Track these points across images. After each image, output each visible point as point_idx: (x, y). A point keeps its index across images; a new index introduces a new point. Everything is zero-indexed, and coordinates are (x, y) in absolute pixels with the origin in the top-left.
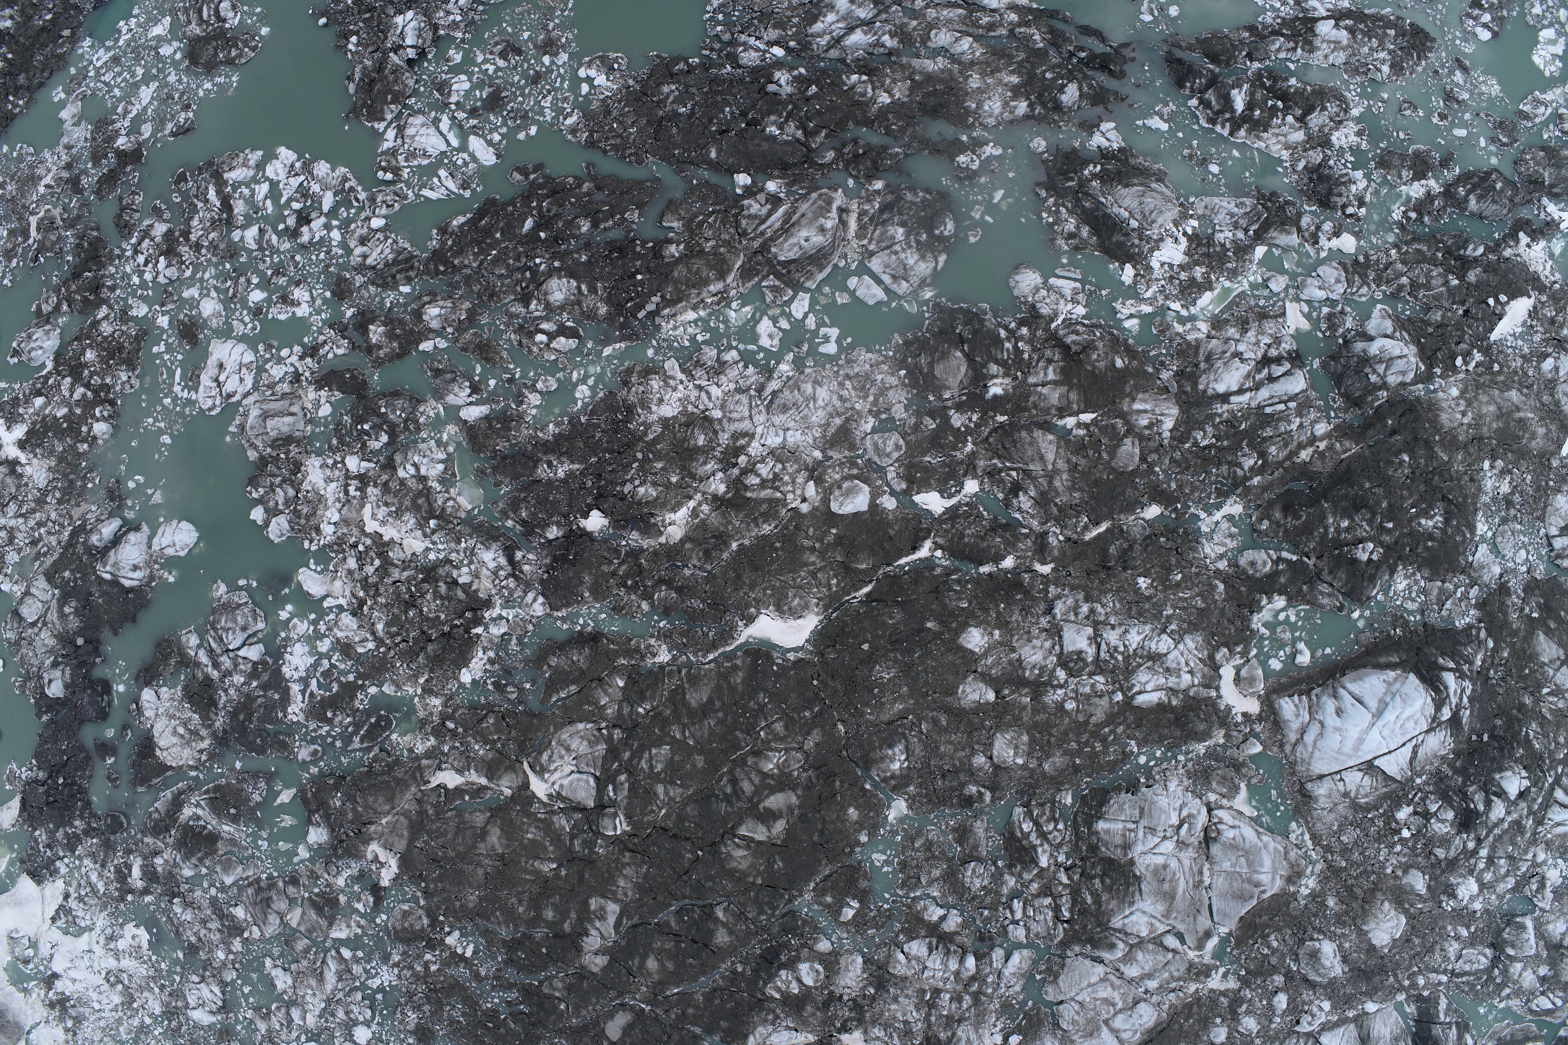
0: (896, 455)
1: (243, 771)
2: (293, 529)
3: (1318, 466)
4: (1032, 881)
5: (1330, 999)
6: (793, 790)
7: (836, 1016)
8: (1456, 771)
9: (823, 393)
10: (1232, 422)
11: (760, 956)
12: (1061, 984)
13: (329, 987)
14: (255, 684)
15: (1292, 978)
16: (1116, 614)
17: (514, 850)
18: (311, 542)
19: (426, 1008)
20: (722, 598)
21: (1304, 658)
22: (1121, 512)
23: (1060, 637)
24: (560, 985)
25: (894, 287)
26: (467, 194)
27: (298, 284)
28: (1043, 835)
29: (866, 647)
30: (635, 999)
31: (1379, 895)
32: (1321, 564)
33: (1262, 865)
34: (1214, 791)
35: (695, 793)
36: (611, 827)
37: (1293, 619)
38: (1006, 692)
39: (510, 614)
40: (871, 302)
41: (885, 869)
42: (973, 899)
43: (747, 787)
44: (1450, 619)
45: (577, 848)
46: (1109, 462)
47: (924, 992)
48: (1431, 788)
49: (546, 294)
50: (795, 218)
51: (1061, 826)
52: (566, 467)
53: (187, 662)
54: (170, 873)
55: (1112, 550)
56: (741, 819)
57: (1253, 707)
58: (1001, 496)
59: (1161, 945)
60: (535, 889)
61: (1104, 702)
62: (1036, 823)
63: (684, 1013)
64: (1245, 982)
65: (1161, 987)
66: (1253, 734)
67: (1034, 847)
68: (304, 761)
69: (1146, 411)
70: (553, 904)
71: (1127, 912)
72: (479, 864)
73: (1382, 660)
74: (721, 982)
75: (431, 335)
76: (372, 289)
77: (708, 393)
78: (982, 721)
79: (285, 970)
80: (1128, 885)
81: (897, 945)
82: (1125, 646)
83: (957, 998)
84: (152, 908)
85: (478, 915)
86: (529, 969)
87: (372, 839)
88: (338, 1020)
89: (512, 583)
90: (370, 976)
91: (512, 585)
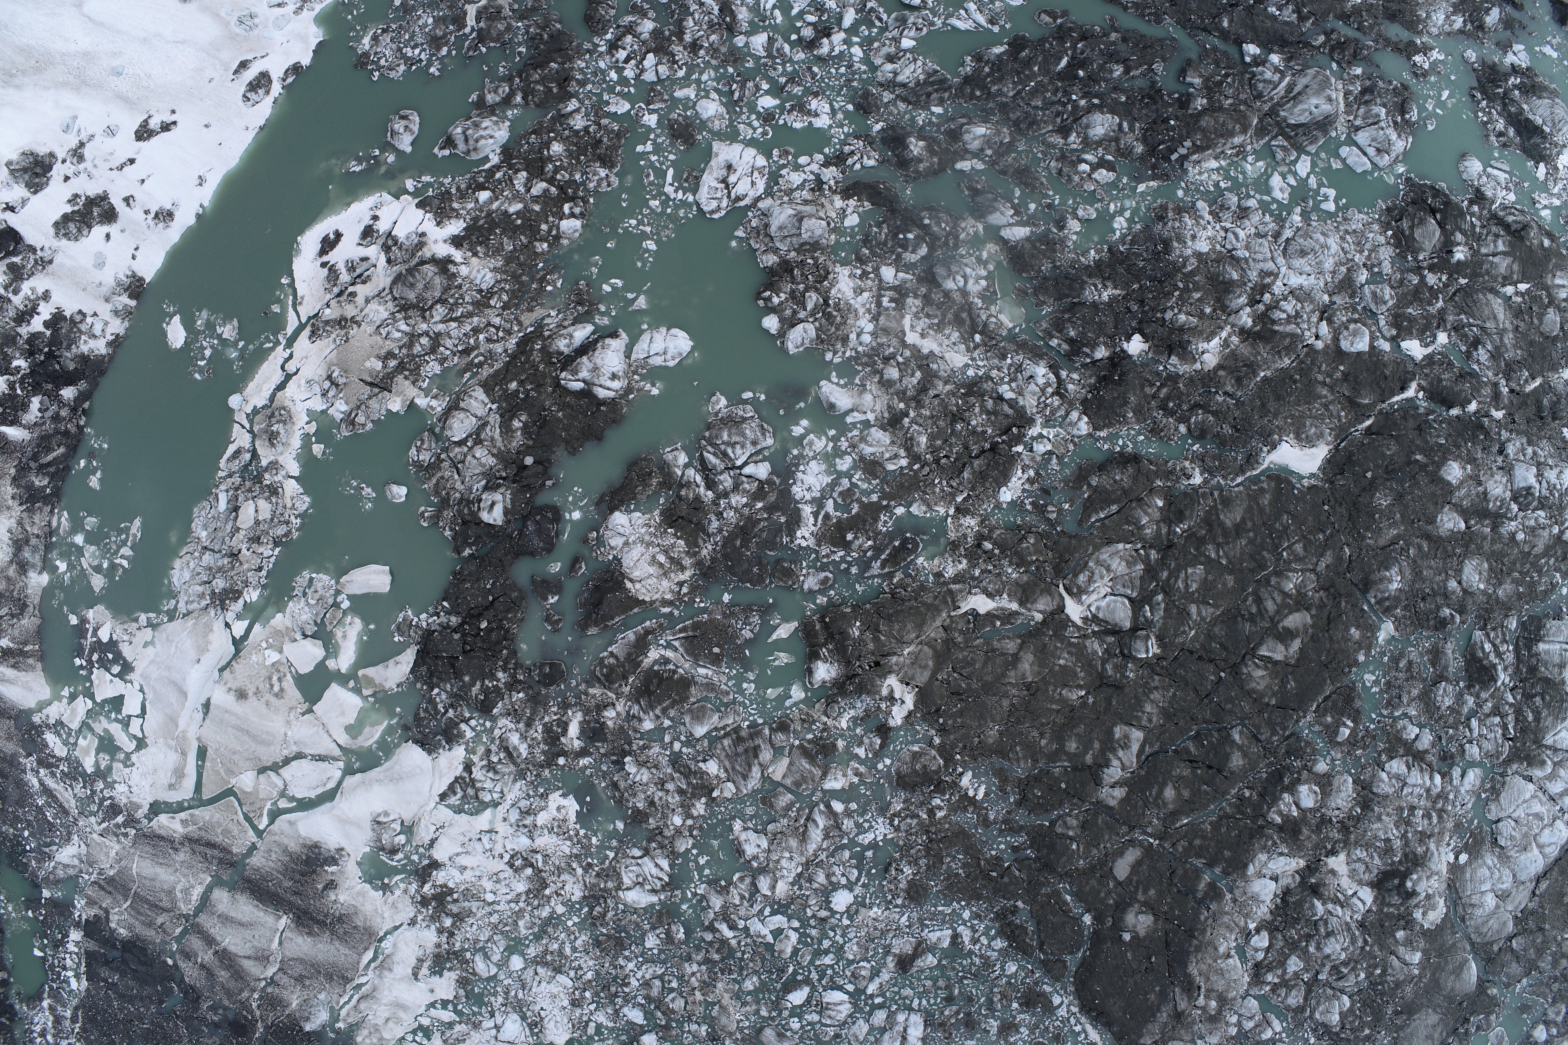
0: (1390, 303)
1: (732, 604)
2: (818, 337)
4: (1486, 701)
6: (1309, 610)
7: (1326, 839)
9: (1332, 244)
11: (1266, 780)
12: (1502, 800)
13: (812, 847)
14: (760, 505)
16: (1552, 457)
17: (1044, 678)
18: (835, 353)
20: (1250, 424)
22: (1548, 371)
23: (1513, 477)
24: (1075, 822)
25: (1377, 160)
26: (996, 29)
27: (816, 95)
28: (1499, 655)
29: (1369, 475)
30: (1145, 833)
35: (1222, 614)
36: (1144, 649)
38: (1473, 522)
39: (1050, 433)
40: (1359, 171)
42: (1441, 719)
43: (1270, 606)
45: (1110, 672)
46: (1539, 327)
47: (1402, 809)
49: (1088, 126)
50: (1297, 89)
51: (1509, 648)
52: (1110, 292)
53: (673, 482)
55: (1544, 402)
56: (1262, 638)
58: (1464, 348)
60: (1060, 720)
61: (1546, 533)
62: (1494, 645)
63: (1190, 845)
67: (1494, 666)
68: (811, 591)
69: (1563, 286)
70: (1076, 735)
71: (1559, 728)
72: (1006, 695)
74: (1228, 809)
75: (968, 156)
76: (902, 106)
77: (1234, 234)
78: (1455, 549)
79: (756, 831)
80: (1561, 702)
81: (1379, 766)
82: (1561, 484)
83: (1427, 816)
84: (588, 772)
85: (996, 752)
86: (1041, 808)
87: (890, 672)
88: (815, 886)
89: (1056, 401)
90: (861, 829)
91: (1056, 403)
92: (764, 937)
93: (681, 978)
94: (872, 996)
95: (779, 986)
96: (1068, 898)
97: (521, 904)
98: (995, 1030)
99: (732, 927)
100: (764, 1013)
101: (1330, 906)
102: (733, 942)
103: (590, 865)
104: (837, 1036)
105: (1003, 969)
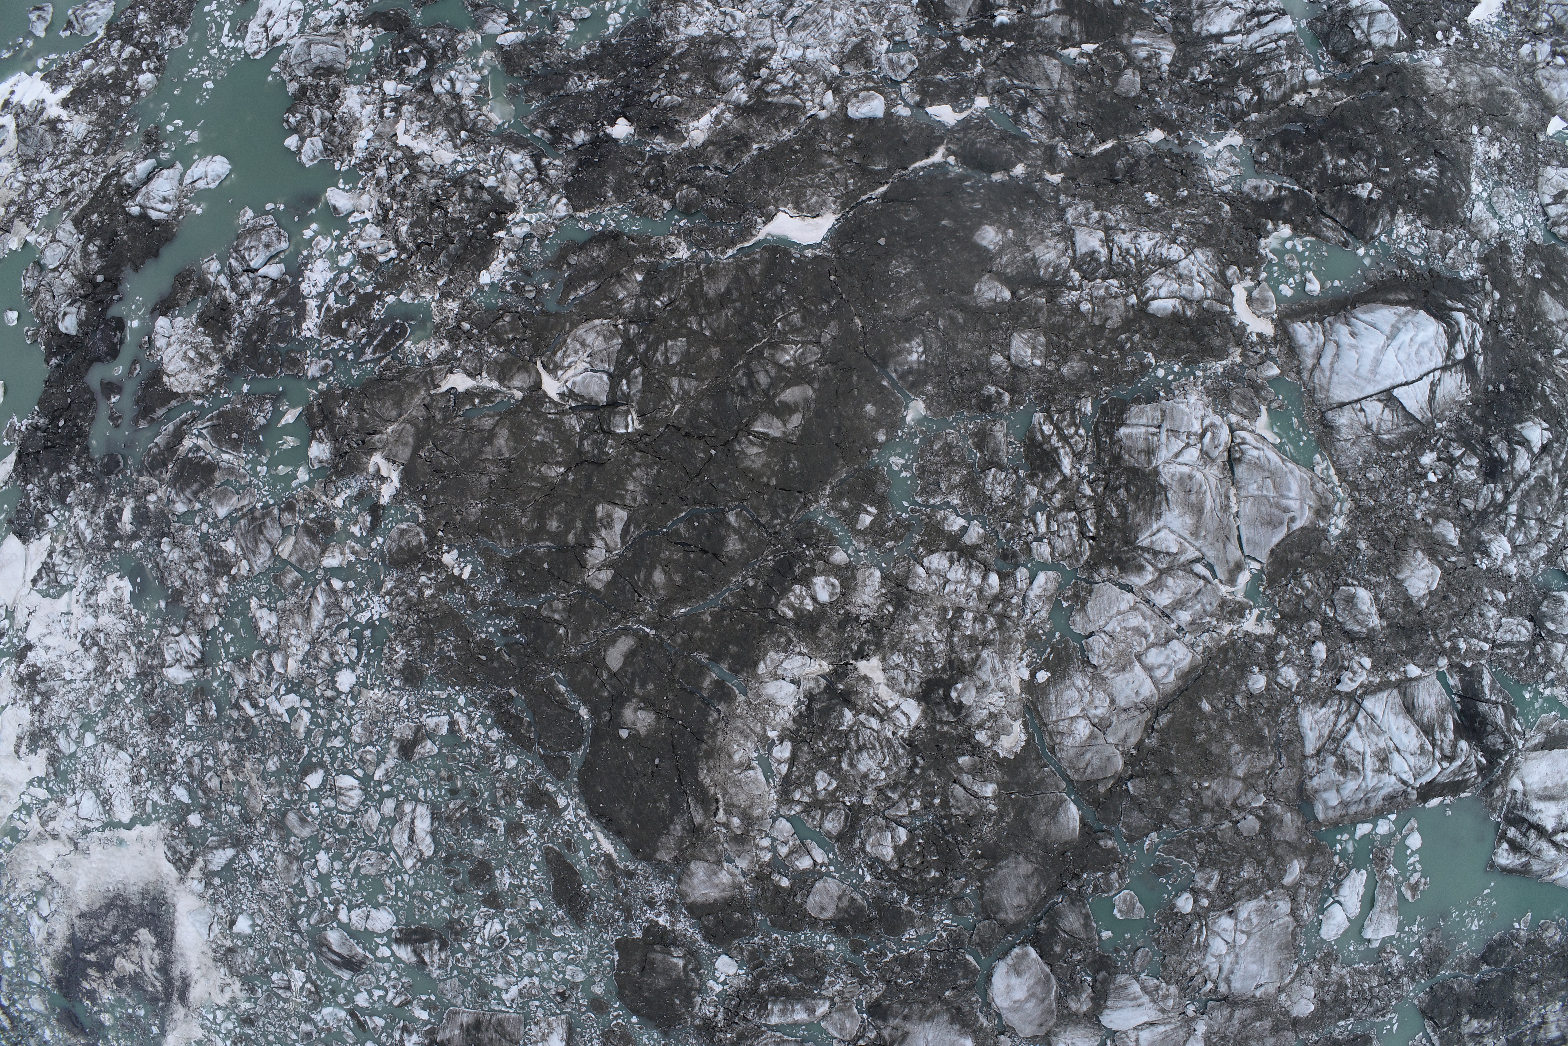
0: (910, 68)
2: (326, 149)
3: (1312, 110)
4: (1054, 492)
5: (1370, 656)
6: (809, 383)
7: (852, 638)
8: (1476, 420)
9: (840, 16)
10: (1226, 61)
11: (773, 568)
12: (1089, 611)
13: (315, 624)
14: (272, 301)
15: (1329, 627)
16: (1126, 221)
17: (522, 455)
18: (342, 162)
19: (416, 643)
20: (742, 197)
21: (1314, 287)
22: (1125, 132)
23: (1073, 243)
24: (560, 606)
28: (1064, 439)
29: (882, 241)
30: (640, 622)
31: (1411, 541)
32: (1322, 198)
33: (1289, 490)
34: (1235, 412)
35: (710, 388)
36: (623, 424)
37: (1300, 248)
38: (1022, 292)
39: (533, 218)
41: (904, 474)
42: (995, 510)
43: (763, 379)
44: (1453, 268)
45: (587, 448)
46: (1112, 89)
47: (945, 610)
48: (1453, 435)
51: (1082, 431)
52: (596, 81)
53: (205, 288)
54: (162, 511)
55: (1119, 164)
56: (757, 414)
57: (1268, 329)
58: (1010, 112)
59: (1192, 572)
60: (540, 497)
61: (1119, 303)
62: (1057, 427)
63: (690, 637)
64: (1281, 629)
65: (1193, 623)
66: (1268, 356)
67: (1056, 450)
68: (314, 379)
69: (1144, 45)
70: (558, 513)
71: (1155, 527)
72: (484, 472)
73: (1392, 297)
74: (731, 599)
77: (733, 17)
78: (1000, 321)
79: (270, 609)
80: (1154, 494)
81: (916, 560)
82: (1137, 250)
83: (981, 619)
84: (138, 554)
85: (479, 530)
86: (528, 590)
87: (375, 449)
88: (321, 664)
89: (537, 186)
90: (360, 609)
91: (537, 189)
92: (281, 716)
93: (215, 757)
94: (380, 783)
95: (297, 767)
96: (562, 688)
97: (92, 682)
98: (501, 830)
99: (255, 706)
100: (286, 796)
101: (862, 717)
102: (255, 720)
103: (141, 643)
104: (353, 824)
105: (502, 761)
